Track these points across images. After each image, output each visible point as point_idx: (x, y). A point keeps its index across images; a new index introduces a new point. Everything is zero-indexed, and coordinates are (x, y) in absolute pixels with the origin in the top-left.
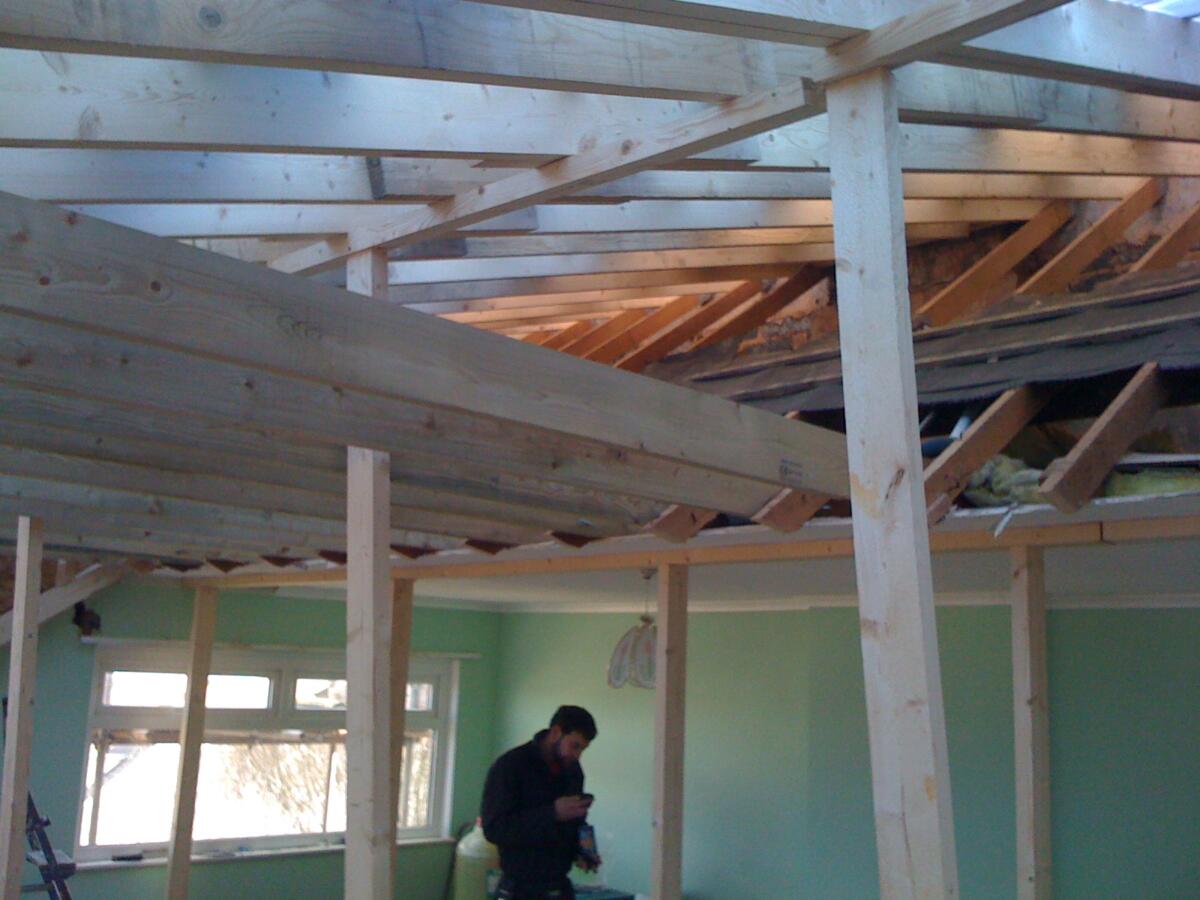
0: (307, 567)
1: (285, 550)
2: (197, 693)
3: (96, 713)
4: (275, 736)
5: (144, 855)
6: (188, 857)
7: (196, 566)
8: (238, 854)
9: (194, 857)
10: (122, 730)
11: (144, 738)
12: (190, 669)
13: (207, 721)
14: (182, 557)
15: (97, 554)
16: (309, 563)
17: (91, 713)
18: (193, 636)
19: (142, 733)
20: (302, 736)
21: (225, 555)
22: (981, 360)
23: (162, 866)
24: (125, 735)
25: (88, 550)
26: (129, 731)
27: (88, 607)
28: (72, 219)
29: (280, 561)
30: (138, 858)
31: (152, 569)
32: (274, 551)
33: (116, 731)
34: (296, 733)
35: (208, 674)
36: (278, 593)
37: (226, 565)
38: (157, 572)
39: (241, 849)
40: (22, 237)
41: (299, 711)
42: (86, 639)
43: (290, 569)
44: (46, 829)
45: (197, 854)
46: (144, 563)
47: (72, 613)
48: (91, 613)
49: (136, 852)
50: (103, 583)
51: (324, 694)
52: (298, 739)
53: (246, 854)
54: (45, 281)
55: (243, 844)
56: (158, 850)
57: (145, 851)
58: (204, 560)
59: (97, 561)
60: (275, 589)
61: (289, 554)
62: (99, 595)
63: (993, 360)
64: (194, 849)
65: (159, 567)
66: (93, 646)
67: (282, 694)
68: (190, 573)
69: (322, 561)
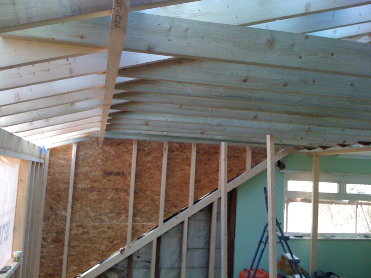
0: (352, 147)
1: (345, 142)
2: (316, 188)
3: (286, 193)
4: (340, 202)
5: (303, 236)
6: (317, 238)
7: (314, 148)
8: (332, 238)
9: (318, 238)
10: (293, 198)
11: (300, 201)
12: (313, 180)
14: (311, 145)
15: (284, 146)
16: (353, 146)
17: (284, 192)
18: (313, 170)
19: (300, 199)
20: (349, 202)
21: (324, 145)
23: (309, 240)
24: (294, 200)
25: (282, 145)
26: (295, 199)
28: (307, 37)
29: (343, 146)
31: (300, 150)
32: (341, 142)
33: (291, 198)
34: (347, 201)
35: (319, 182)
36: (338, 157)
37: (324, 148)
38: (301, 151)
39: (332, 237)
40: (293, 45)
41: (348, 194)
42: (281, 171)
43: (347, 148)
44: (280, 226)
45: (319, 237)
46: (298, 148)
47: (277, 164)
48: (282, 163)
49: (301, 235)
50: (285, 154)
51: (353, 189)
52: (348, 203)
53: (334, 238)
54: (300, 58)
55: (333, 235)
56: (308, 235)
57: (303, 235)
58: (318, 146)
59: (283, 148)
61: (346, 143)
62: (285, 158)
64: (318, 235)
65: (302, 149)
66: (284, 173)
67: (342, 188)
68: (312, 151)
69: (358, 145)
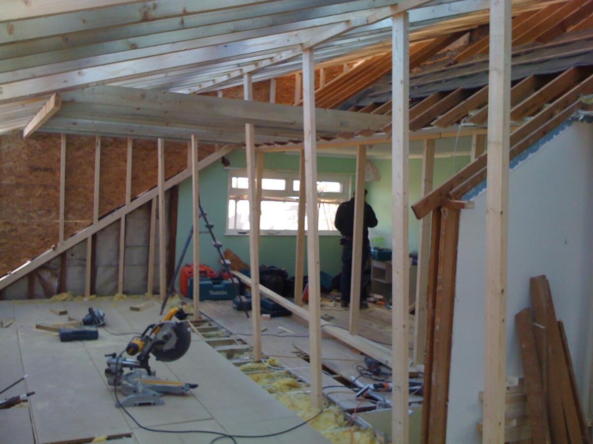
3: (230, 190)
5: (247, 233)
6: (260, 235)
8: (276, 235)
13: (263, 193)
19: (246, 197)
20: (297, 199)
22: (440, 82)
27: (225, 157)
30: (245, 233)
33: (240, 196)
34: (295, 198)
35: (262, 178)
36: (286, 153)
39: (277, 233)
40: (156, 97)
41: (294, 191)
42: (226, 168)
44: (206, 216)
45: (263, 233)
47: (221, 160)
48: (227, 160)
50: (228, 151)
52: (295, 200)
53: (279, 235)
54: (161, 104)
55: (278, 231)
60: (284, 152)
62: (227, 154)
63: (443, 82)
64: (261, 232)
66: (228, 170)
67: (289, 185)
